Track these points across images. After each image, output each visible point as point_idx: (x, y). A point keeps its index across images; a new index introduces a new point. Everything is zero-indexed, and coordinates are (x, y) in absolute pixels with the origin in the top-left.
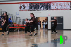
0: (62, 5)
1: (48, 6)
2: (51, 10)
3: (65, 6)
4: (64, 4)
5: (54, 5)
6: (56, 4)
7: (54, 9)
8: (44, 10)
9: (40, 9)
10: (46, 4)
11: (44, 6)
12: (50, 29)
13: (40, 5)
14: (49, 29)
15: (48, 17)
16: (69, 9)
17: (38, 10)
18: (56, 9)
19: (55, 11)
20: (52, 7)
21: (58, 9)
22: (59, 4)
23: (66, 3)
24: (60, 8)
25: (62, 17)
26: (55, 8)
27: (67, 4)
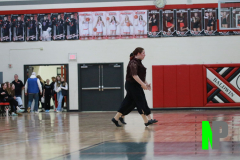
0: (117, 19)
1: (68, 23)
2: (79, 38)
3: (129, 25)
4: (124, 17)
5: (88, 20)
6: (96, 18)
7: (89, 37)
8: (52, 39)
9: (39, 35)
10: (59, 17)
11: (54, 23)
12: (77, 108)
13: (39, 20)
14: (71, 108)
15: (67, 66)
16: (143, 35)
17: (30, 40)
18: (95, 34)
19: (93, 41)
20: (83, 29)
21: (104, 34)
22: (108, 19)
23: (133, 12)
24: (109, 33)
25: (119, 64)
26: (92, 33)
27: (136, 17)
